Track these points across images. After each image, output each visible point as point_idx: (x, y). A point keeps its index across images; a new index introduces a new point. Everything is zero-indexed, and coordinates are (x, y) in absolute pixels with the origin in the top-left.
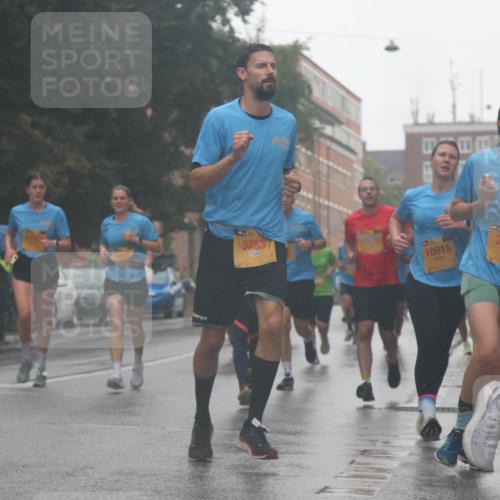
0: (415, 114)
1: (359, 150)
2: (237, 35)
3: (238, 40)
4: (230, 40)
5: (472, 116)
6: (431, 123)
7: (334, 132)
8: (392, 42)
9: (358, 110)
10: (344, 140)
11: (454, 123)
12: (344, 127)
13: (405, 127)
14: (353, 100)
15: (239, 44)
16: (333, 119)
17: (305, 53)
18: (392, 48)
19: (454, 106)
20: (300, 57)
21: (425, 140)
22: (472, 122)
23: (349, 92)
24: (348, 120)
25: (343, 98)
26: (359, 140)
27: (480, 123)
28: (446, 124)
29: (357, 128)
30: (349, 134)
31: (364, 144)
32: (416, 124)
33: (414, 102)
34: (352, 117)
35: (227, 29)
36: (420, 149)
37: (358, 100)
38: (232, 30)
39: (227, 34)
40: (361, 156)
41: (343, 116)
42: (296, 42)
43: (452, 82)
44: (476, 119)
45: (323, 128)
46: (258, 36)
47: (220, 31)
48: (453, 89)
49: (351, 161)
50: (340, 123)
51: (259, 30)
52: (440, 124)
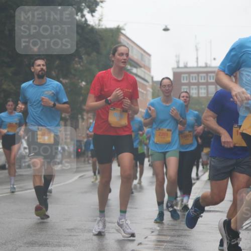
0: (178, 62)
1: (150, 80)
2: (89, 23)
3: (89, 25)
4: (85, 25)
5: (206, 64)
6: (186, 67)
7: (137, 71)
8: (166, 26)
9: (149, 60)
10: (142, 76)
11: (197, 67)
12: (143, 69)
13: (173, 69)
14: (147, 56)
15: (90, 27)
16: (137, 65)
17: (123, 31)
18: (166, 29)
19: (197, 58)
20: (120, 34)
21: (183, 75)
22: (206, 67)
23: (145, 51)
24: (144, 66)
25: (142, 55)
26: (150, 75)
27: (210, 67)
28: (193, 67)
29: (149, 69)
30: (145, 72)
31: (152, 78)
32: (178, 67)
33: (177, 56)
34: (147, 64)
35: (83, 19)
36: (180, 80)
37: (149, 55)
38: (86, 20)
39: (84, 22)
40: (151, 83)
41: (141, 63)
42: (119, 26)
43: (196, 46)
44: (208, 65)
45: (132, 69)
46: (99, 23)
47: (80, 21)
48: (197, 50)
49: (146, 86)
50: (140, 67)
51: (100, 20)
52: (190, 68)
